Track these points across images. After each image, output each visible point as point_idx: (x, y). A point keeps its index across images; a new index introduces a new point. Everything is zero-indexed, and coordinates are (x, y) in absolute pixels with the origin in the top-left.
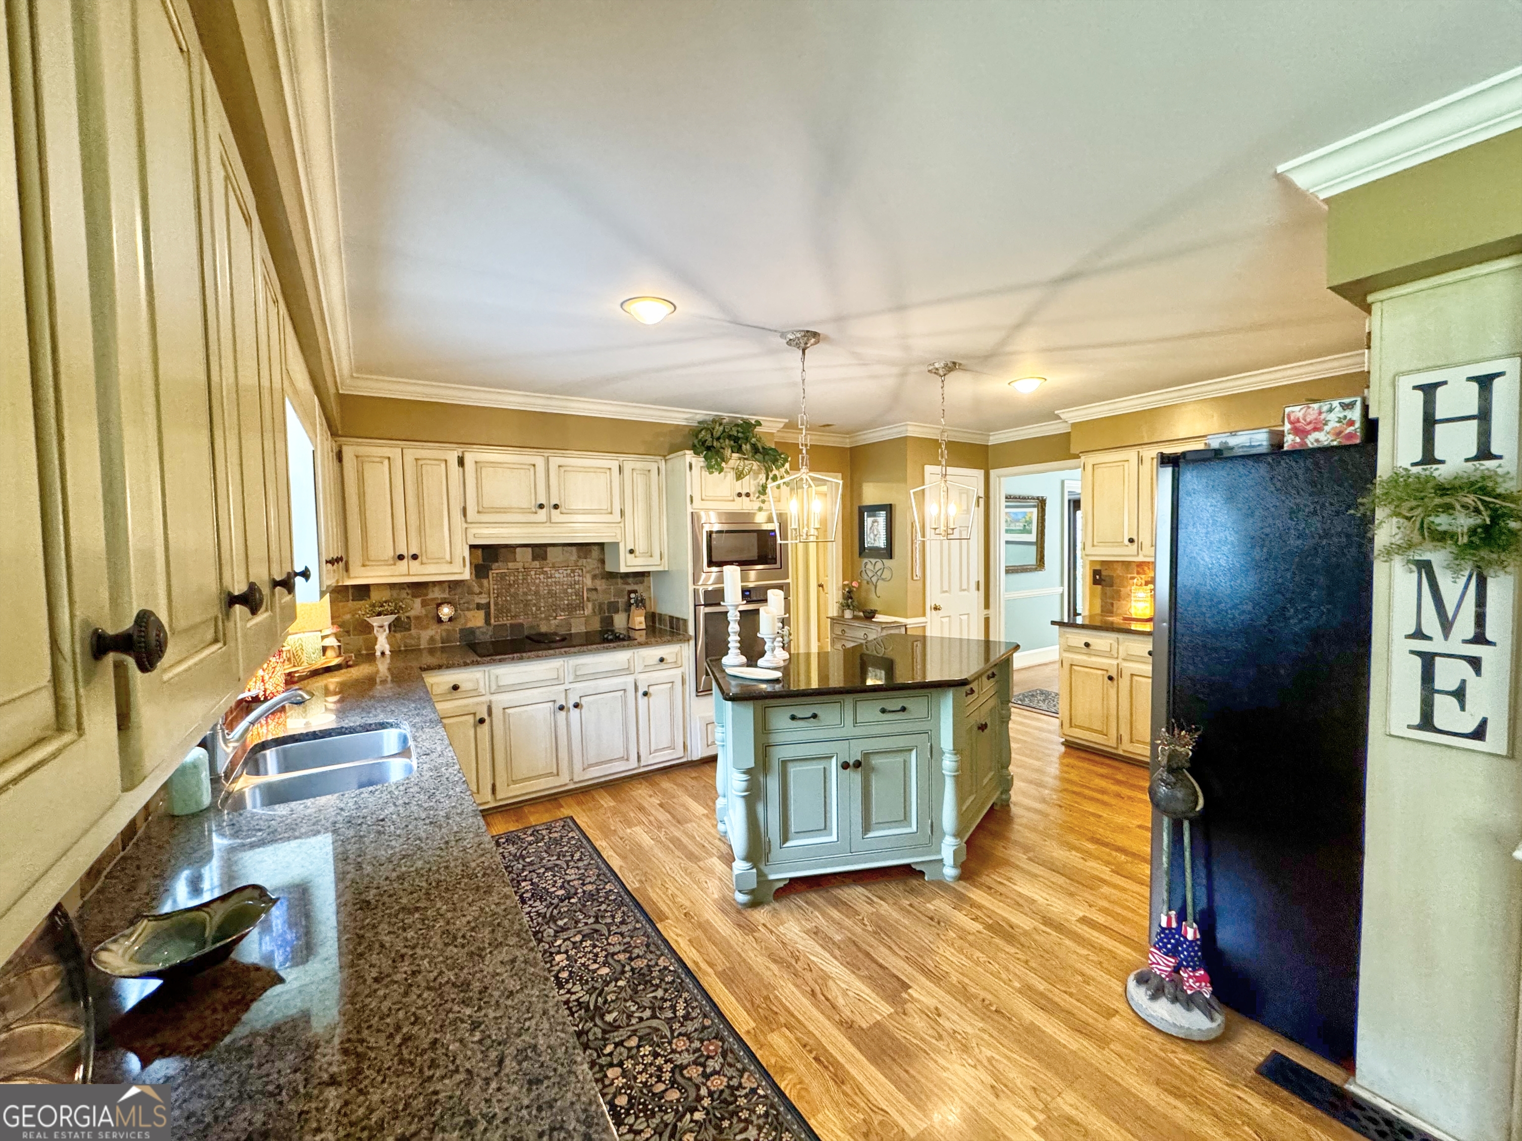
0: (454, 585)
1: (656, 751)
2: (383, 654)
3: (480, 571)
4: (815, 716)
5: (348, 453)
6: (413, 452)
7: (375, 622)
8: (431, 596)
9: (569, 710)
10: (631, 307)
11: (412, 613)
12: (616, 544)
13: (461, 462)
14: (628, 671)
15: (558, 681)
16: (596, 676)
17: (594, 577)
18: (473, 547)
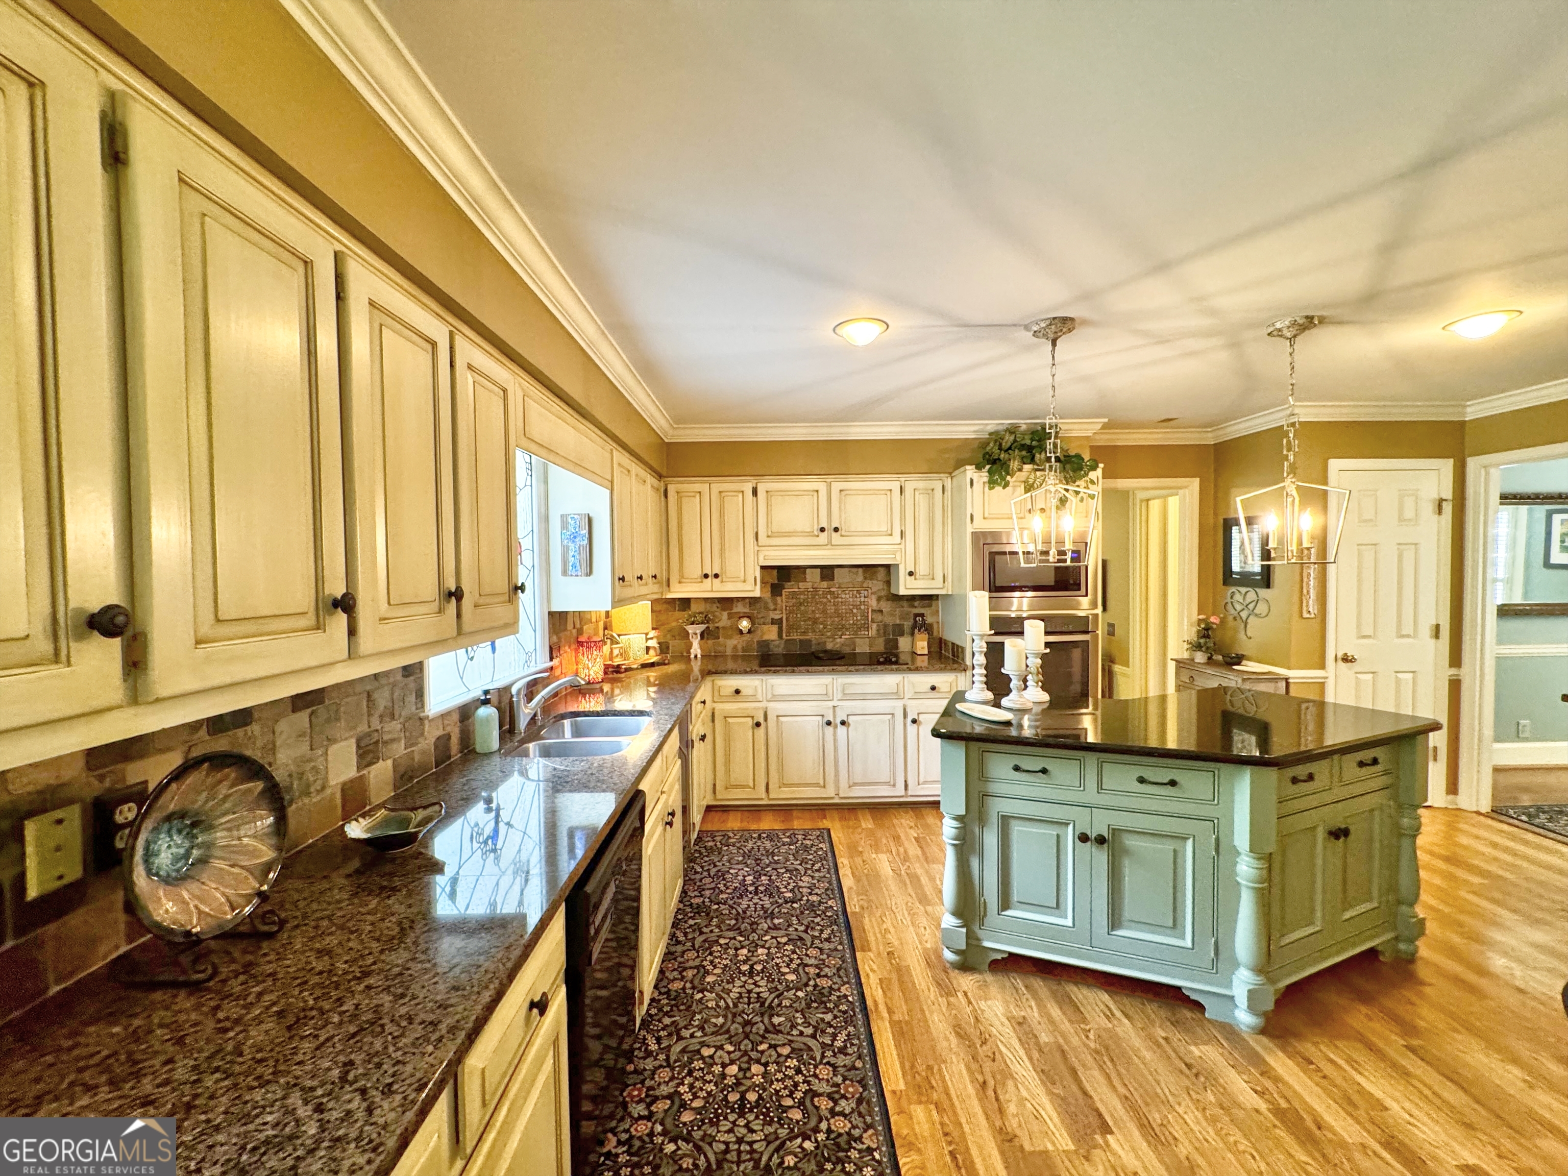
0: (753, 601)
1: (925, 782)
2: (696, 656)
3: (776, 590)
4: (1044, 771)
5: (672, 489)
6: (718, 486)
7: (691, 629)
8: (735, 610)
9: (836, 727)
10: (844, 330)
11: (720, 624)
12: (897, 565)
13: (755, 492)
14: (897, 695)
15: (826, 696)
16: (864, 697)
17: (879, 599)
18: (763, 568)
